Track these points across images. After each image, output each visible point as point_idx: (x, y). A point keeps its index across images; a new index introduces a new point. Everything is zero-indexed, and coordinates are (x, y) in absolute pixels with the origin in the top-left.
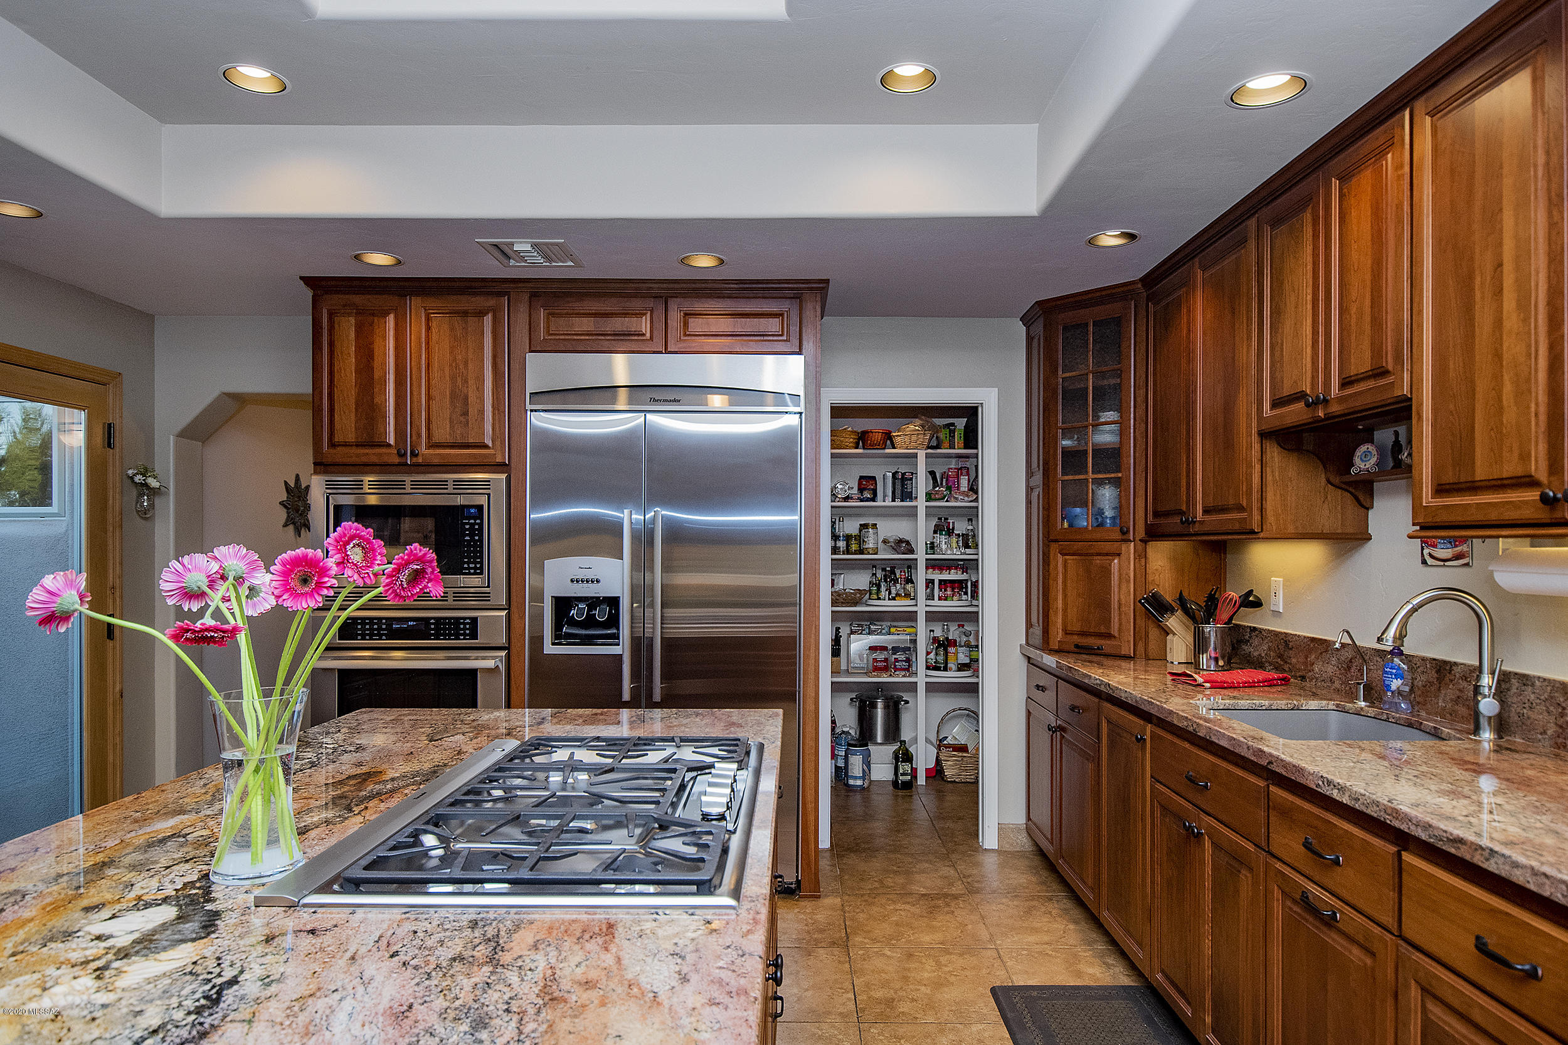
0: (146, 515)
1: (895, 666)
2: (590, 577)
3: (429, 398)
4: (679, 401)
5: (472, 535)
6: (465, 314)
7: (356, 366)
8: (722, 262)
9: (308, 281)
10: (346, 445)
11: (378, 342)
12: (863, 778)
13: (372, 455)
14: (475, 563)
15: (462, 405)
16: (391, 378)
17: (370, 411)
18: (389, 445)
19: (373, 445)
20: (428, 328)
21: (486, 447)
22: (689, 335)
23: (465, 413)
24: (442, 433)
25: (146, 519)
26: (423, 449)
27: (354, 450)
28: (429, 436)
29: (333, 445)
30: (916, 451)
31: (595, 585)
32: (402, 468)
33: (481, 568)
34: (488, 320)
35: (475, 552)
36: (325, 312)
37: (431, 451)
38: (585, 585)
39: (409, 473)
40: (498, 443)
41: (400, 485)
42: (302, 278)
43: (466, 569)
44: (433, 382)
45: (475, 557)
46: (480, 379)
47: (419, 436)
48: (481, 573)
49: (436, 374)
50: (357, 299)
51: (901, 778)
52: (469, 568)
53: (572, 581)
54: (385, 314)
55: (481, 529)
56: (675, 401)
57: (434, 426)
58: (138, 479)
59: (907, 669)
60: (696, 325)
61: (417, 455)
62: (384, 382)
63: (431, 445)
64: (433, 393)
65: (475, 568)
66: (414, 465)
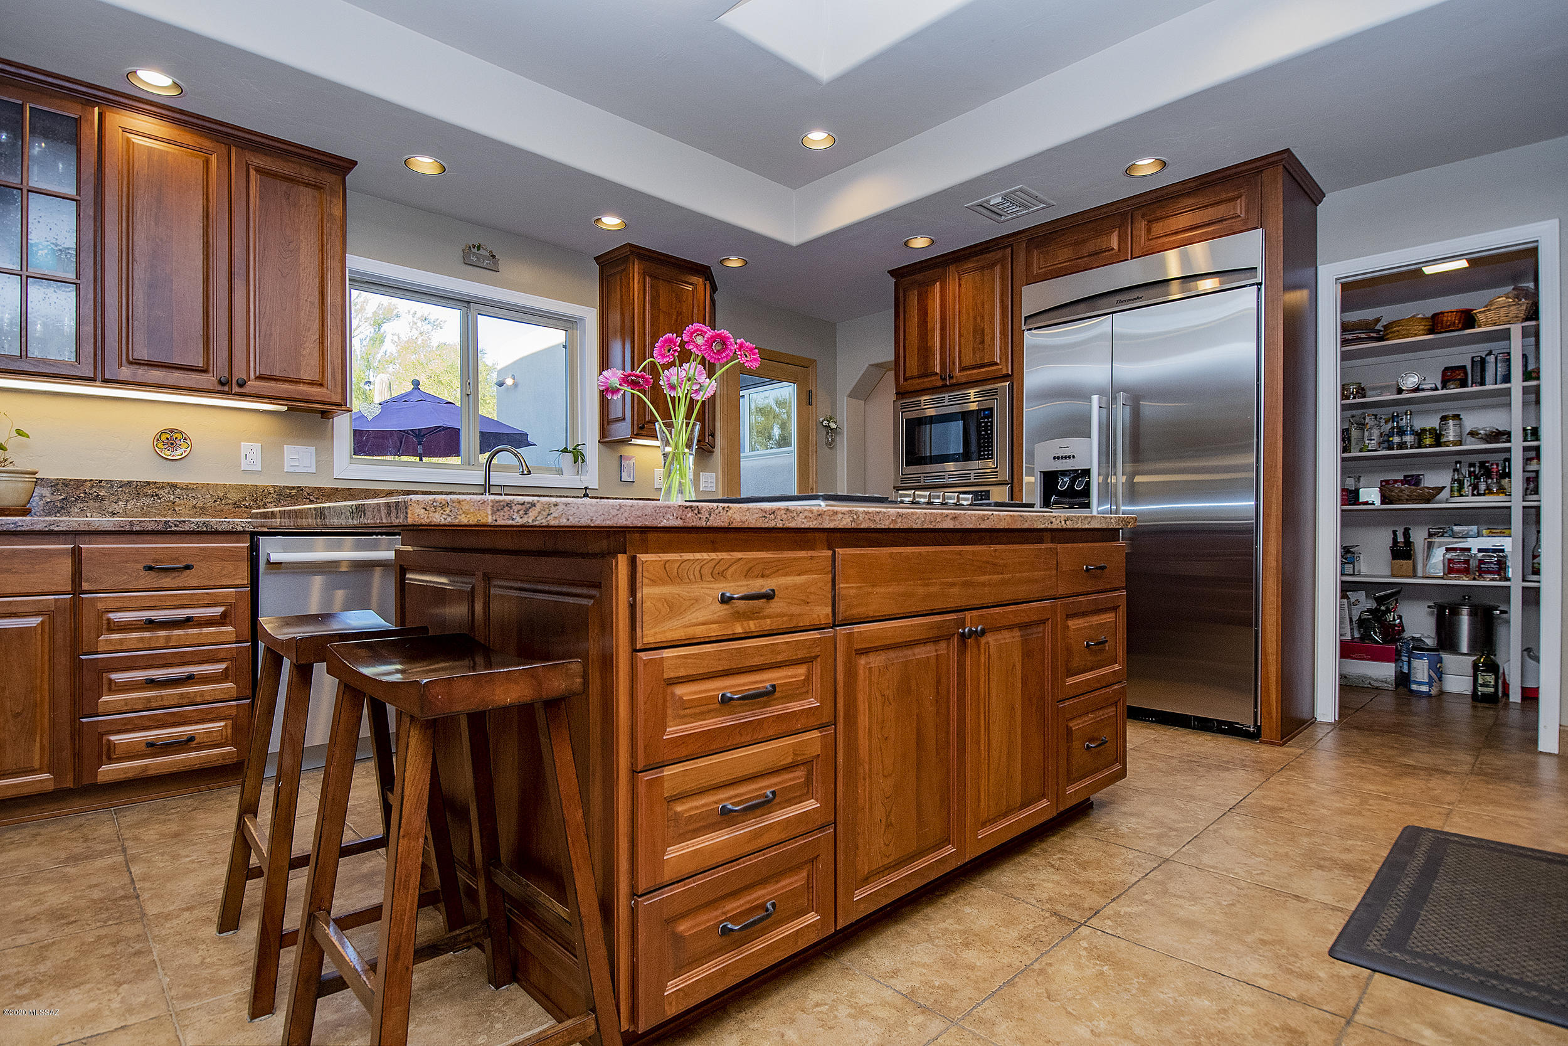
0: (831, 445)
1: (1480, 568)
2: (1068, 455)
3: (960, 336)
4: (1141, 298)
5: (986, 431)
6: (982, 268)
7: (918, 322)
8: (1164, 164)
9: (892, 273)
10: (912, 378)
11: (930, 302)
12: (1430, 684)
13: (927, 382)
14: (988, 451)
15: (980, 336)
16: (938, 326)
17: (925, 351)
18: (937, 374)
19: (927, 376)
20: (960, 285)
21: (996, 364)
22: (1151, 239)
23: (982, 342)
24: (968, 360)
25: (831, 448)
26: (957, 373)
27: (918, 381)
28: (960, 364)
29: (905, 380)
30: (1507, 326)
31: (1071, 460)
32: (944, 388)
33: (992, 454)
34: (998, 269)
35: (988, 442)
36: (901, 290)
37: (962, 374)
38: (1064, 460)
39: (947, 392)
40: (1003, 360)
41: (942, 400)
42: (889, 272)
43: (982, 455)
44: (962, 324)
45: (988, 447)
46: (992, 315)
47: (954, 364)
48: (992, 458)
49: (964, 317)
50: (917, 277)
51: (1480, 689)
52: (984, 455)
53: (1054, 458)
54: (935, 281)
55: (992, 426)
56: (1138, 298)
57: (963, 355)
58: (825, 423)
59: (1498, 573)
60: (1159, 228)
61: (952, 377)
62: (934, 329)
63: (962, 369)
64: (963, 331)
65: (988, 454)
66: (951, 385)
